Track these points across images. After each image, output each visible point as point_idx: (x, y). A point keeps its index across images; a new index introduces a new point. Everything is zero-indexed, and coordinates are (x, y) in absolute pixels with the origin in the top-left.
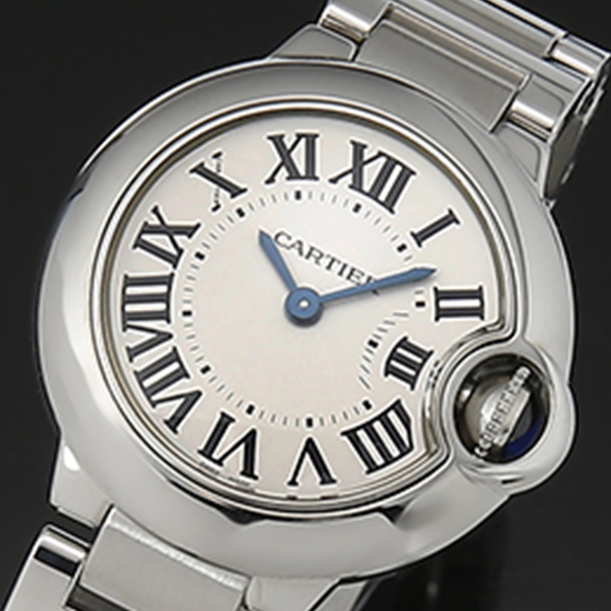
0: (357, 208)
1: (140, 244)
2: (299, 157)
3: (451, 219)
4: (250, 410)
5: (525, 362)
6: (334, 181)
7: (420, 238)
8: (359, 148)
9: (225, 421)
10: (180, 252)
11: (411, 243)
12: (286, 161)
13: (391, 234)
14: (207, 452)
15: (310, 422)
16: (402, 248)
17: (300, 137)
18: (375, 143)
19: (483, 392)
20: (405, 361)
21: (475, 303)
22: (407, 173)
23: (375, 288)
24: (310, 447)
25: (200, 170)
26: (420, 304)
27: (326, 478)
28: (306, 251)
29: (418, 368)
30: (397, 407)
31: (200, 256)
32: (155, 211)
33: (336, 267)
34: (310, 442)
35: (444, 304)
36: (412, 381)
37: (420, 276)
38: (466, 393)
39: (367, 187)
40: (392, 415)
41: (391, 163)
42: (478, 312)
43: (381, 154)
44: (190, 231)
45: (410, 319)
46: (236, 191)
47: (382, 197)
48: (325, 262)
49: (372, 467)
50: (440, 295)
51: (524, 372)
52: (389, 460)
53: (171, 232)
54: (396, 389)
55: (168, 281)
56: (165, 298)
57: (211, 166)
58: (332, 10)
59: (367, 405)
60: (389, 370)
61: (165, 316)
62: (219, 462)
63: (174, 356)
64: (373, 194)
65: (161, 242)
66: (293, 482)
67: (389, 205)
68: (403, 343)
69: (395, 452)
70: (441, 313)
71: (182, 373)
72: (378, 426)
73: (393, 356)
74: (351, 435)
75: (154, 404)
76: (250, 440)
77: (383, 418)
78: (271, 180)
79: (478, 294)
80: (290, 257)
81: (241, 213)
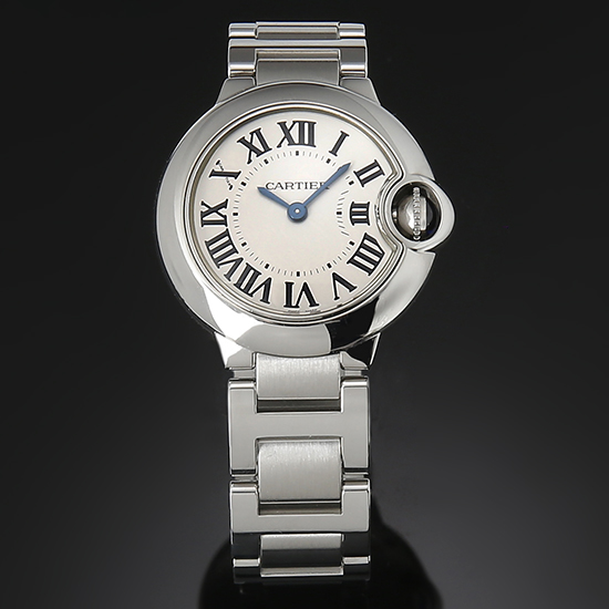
0: (297, 153)
1: (204, 223)
2: (257, 143)
3: (344, 136)
4: (298, 274)
5: (415, 184)
6: (279, 146)
7: (334, 152)
8: (283, 125)
9: (289, 285)
10: (225, 217)
11: (331, 156)
12: (252, 149)
13: (320, 157)
14: (289, 304)
15: (329, 266)
16: (328, 161)
17: (252, 134)
18: (289, 118)
19: (402, 209)
20: (359, 213)
21: (377, 169)
22: (312, 125)
23: (325, 187)
24: (336, 277)
25: (214, 174)
26: (351, 183)
27: (351, 288)
28: (284, 186)
29: (366, 213)
30: (366, 237)
31: (235, 214)
32: (203, 204)
33: (303, 186)
34: (334, 274)
35: (362, 177)
36: (367, 221)
37: (344, 169)
38: (395, 213)
39: (296, 141)
40: (366, 242)
41: (302, 124)
42: (381, 172)
43: (294, 122)
44: (224, 205)
45: (350, 192)
46: (235, 175)
47: (306, 142)
48: (296, 186)
49: (370, 272)
50: (358, 174)
51: (416, 189)
52: (376, 264)
53: (216, 210)
54: (362, 229)
55: (226, 233)
56: (230, 242)
57: (218, 169)
58: (231, 67)
59: (352, 243)
60: (354, 222)
61: (234, 251)
62: (297, 306)
63: (249, 268)
64: (301, 142)
65: (214, 217)
66: (337, 298)
67: (311, 143)
68: (353, 205)
69: (377, 259)
70: (363, 182)
71: (257, 274)
72: (362, 250)
73: (352, 214)
74: (352, 261)
75: (251, 295)
76: (305, 288)
77: (362, 245)
78: (250, 161)
79: (375, 164)
80: (278, 192)
81: (244, 184)
